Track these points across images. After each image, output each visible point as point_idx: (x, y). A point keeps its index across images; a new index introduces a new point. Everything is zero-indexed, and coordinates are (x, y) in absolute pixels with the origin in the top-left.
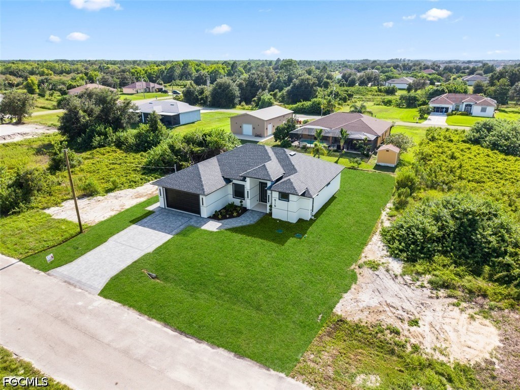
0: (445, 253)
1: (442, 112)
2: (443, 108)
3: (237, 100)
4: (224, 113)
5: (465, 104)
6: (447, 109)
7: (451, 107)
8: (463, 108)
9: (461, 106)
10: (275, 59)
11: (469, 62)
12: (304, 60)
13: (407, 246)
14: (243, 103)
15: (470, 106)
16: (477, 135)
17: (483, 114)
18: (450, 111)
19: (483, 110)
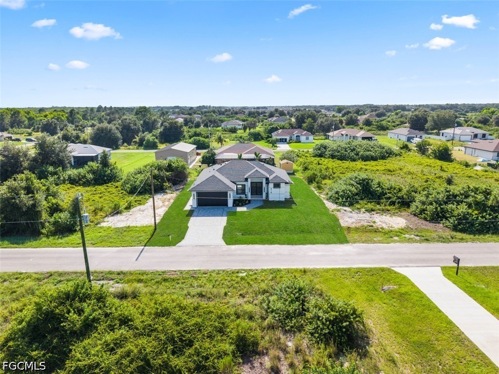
0: (362, 199)
1: (283, 141)
2: (283, 139)
3: (120, 142)
4: (116, 153)
5: (295, 135)
6: (286, 139)
7: (288, 138)
8: (294, 138)
9: (293, 137)
10: (97, 106)
11: (258, 108)
12: (126, 107)
13: (347, 199)
14: (125, 144)
15: (299, 136)
16: (320, 152)
17: (307, 141)
18: (288, 140)
19: (307, 139)
